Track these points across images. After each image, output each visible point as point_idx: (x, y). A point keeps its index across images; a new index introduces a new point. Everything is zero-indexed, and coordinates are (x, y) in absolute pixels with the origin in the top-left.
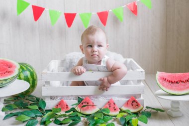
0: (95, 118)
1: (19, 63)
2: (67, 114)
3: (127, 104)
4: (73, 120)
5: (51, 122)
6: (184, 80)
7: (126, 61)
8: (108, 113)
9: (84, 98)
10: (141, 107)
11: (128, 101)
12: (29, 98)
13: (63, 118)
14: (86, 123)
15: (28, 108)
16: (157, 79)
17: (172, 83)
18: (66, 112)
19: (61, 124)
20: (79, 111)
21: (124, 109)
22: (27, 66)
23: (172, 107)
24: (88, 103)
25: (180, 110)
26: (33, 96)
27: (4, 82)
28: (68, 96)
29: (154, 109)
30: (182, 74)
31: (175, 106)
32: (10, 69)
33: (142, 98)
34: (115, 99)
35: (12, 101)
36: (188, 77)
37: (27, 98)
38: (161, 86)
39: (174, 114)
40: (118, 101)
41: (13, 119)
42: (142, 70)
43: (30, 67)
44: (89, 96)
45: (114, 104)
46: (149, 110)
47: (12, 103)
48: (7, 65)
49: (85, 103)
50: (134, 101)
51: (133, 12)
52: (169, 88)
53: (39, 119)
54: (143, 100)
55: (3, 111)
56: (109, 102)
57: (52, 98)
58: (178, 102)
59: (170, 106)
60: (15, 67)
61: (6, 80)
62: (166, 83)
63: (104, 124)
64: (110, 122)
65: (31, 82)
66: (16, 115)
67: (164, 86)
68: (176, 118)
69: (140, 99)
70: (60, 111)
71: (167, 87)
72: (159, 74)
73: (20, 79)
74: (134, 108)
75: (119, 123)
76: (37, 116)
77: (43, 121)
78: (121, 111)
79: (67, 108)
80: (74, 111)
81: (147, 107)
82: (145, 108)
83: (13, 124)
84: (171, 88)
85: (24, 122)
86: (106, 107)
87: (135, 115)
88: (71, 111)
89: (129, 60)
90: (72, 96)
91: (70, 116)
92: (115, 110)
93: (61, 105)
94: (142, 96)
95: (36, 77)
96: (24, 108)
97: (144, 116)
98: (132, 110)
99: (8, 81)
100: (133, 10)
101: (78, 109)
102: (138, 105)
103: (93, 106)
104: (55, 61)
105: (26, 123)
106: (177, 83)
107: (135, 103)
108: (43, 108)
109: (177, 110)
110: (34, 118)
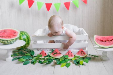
0: (60, 60)
1: (20, 31)
2: (46, 58)
3: (78, 53)
4: (49, 61)
5: (37, 62)
6: (110, 40)
7: (80, 30)
8: (68, 57)
9: (55, 50)
10: (86, 55)
11: (79, 51)
12: (26, 50)
13: (43, 60)
14: (55, 63)
15: (25, 55)
16: (94, 39)
17: (103, 41)
18: (45, 57)
19: (42, 63)
20: (52, 56)
21: (77, 55)
22: (25, 33)
23: (103, 55)
24: (57, 52)
25: (107, 56)
26: (28, 49)
27: (12, 41)
28: (47, 49)
29: (93, 56)
30: (108, 36)
31: (105, 54)
32: (15, 34)
33: (87, 50)
34: (72, 50)
35: (17, 51)
36: (112, 38)
37: (25, 50)
38: (96, 43)
39: (104, 58)
40: (74, 51)
41: (17, 61)
42: (87, 34)
43: (26, 33)
44: (58, 49)
45: (71, 53)
46: (90, 56)
47: (17, 52)
48: (14, 32)
49: (55, 52)
50: (82, 51)
51: (84, 2)
52: (101, 44)
53: (30, 61)
54: (87, 51)
55: (11, 56)
56: (68, 52)
57: (38, 50)
58: (106, 52)
59: (102, 54)
60: (18, 33)
61: (13, 40)
62: (99, 42)
63: (65, 63)
64: (68, 62)
65: (27, 41)
66: (18, 59)
67: (98, 43)
68: (105, 60)
69: (85, 50)
70: (42, 56)
71: (100, 44)
72: (95, 36)
73: (21, 39)
74: (82, 55)
75: (73, 63)
76: (29, 59)
77: (32, 62)
78: (75, 57)
79: (46, 55)
80: (49, 57)
81: (89, 55)
82: (88, 55)
83: (17, 63)
84: (102, 44)
85: (22, 62)
86: (67, 55)
87: (82, 59)
88: (47, 56)
89: (81, 29)
90: (48, 48)
91: (47, 59)
92: (72, 56)
93: (42, 53)
94: (87, 49)
95: (30, 39)
96: (23, 55)
97: (87, 59)
98: (81, 56)
99: (14, 40)
100: (84, 1)
101: (51, 55)
102: (84, 54)
103: (60, 54)
104: (40, 30)
105: (23, 63)
106: (105, 41)
107: (82, 53)
108: (33, 55)
109: (105, 56)
110: (28, 60)
